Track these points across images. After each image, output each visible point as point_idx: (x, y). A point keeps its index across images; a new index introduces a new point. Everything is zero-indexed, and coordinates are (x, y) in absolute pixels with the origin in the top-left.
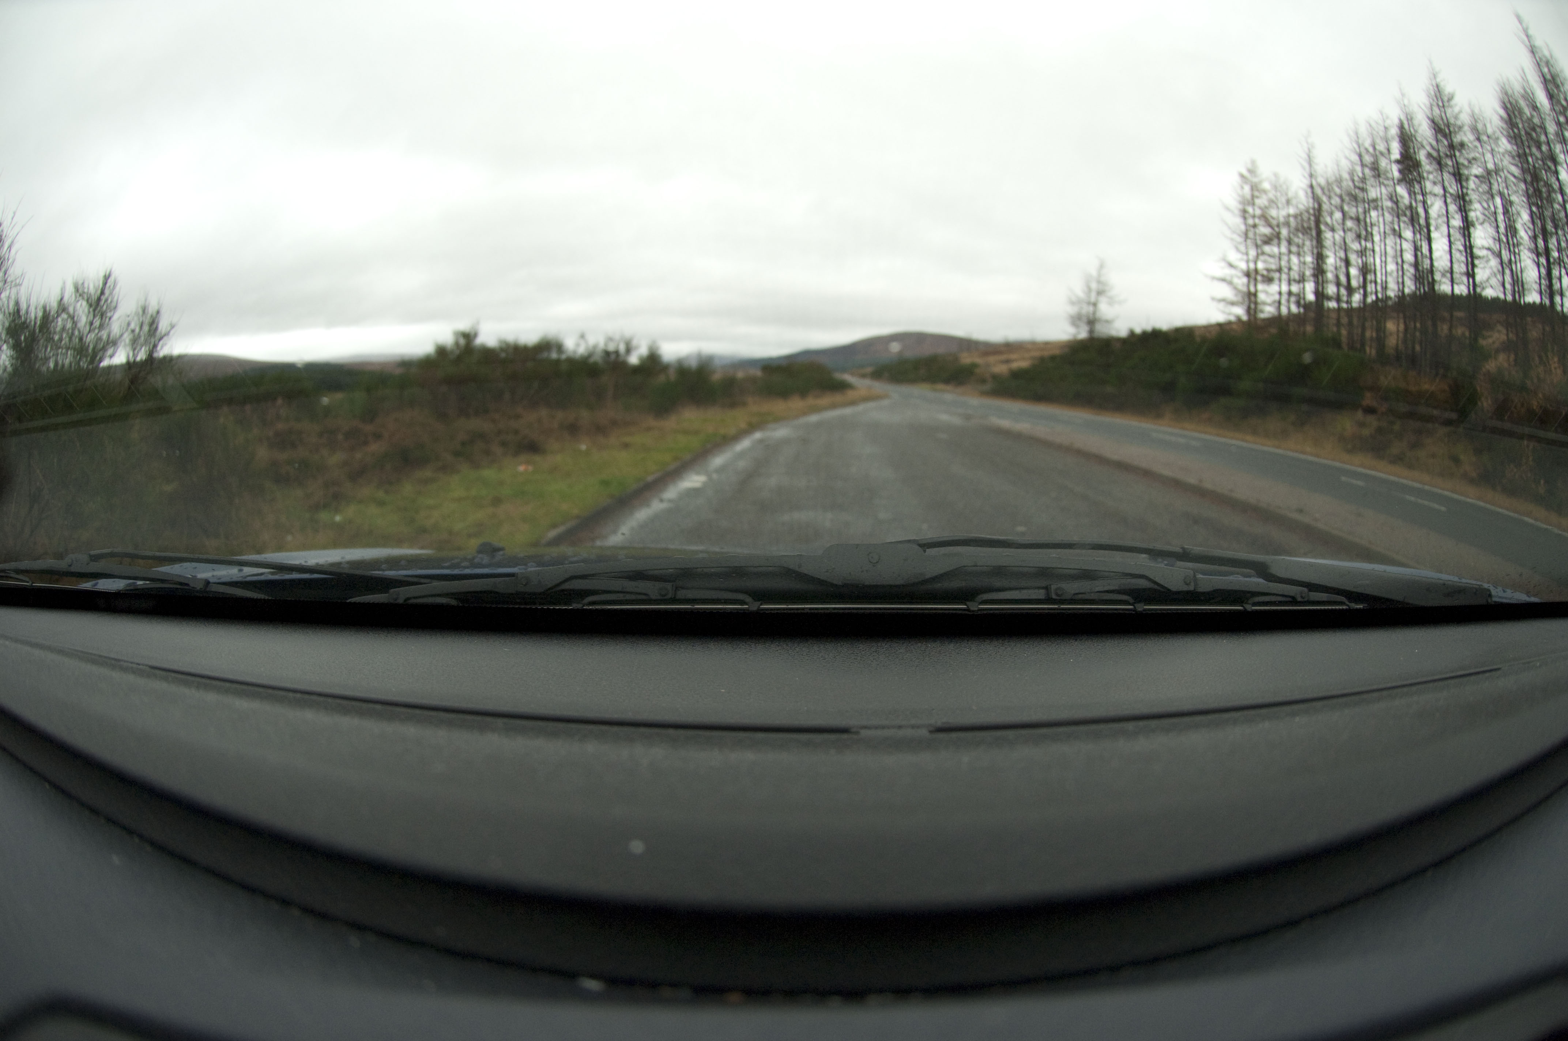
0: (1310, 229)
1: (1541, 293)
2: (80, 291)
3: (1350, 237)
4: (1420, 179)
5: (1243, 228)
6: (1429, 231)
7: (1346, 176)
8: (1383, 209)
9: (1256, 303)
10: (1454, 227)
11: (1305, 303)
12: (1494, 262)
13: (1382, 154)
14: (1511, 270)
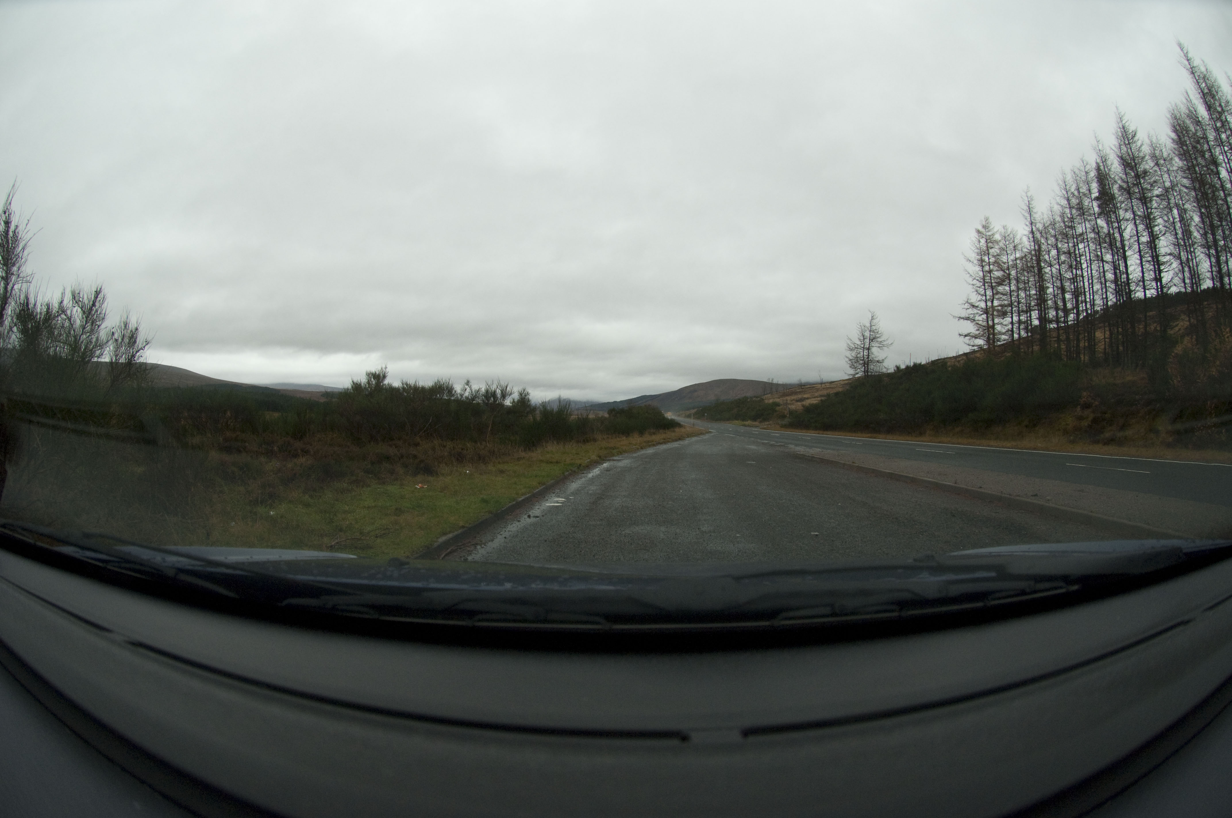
0: (1033, 267)
1: (1213, 279)
2: (77, 298)
3: (1064, 267)
4: (1116, 209)
5: (981, 274)
6: (1124, 252)
7: (1058, 219)
8: (1088, 242)
9: (994, 334)
10: (1143, 243)
11: (1032, 328)
12: (1175, 264)
13: (1084, 195)
14: (1189, 267)
